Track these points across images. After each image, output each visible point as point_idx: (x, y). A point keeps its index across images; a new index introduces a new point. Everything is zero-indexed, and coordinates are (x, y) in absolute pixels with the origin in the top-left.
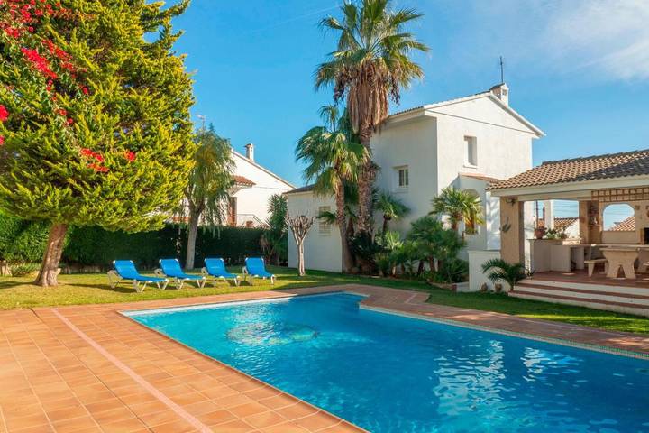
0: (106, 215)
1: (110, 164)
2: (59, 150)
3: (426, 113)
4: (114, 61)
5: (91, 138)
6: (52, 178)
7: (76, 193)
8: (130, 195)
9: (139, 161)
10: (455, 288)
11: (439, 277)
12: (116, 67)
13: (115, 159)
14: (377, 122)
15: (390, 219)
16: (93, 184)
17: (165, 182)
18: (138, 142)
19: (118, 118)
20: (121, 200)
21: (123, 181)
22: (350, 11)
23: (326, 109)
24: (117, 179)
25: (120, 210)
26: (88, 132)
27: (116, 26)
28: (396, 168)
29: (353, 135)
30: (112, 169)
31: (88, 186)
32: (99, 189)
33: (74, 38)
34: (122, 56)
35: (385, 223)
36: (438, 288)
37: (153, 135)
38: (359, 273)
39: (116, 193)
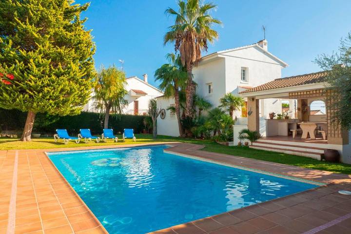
0: (46, 107)
1: (46, 83)
2: (22, 77)
3: (219, 56)
4: (48, 34)
5: (37, 71)
6: (20, 90)
7: (31, 96)
8: (57, 97)
9: (61, 81)
10: (228, 144)
11: (221, 139)
12: (49, 36)
13: (49, 80)
14: (194, 60)
15: (202, 110)
16: (39, 92)
17: (76, 91)
18: (61, 72)
19: (50, 60)
20: (53, 100)
21: (53, 91)
22: (182, 5)
23: (170, 55)
24: (50, 90)
25: (53, 105)
26: (35, 67)
27: (49, 17)
28: (207, 84)
29: (183, 68)
30: (48, 85)
31: (36, 93)
32: (41, 94)
33: (28, 23)
34: (52, 31)
35: (200, 112)
36: (220, 144)
37: (68, 69)
38: (186, 137)
39: (50, 96)
